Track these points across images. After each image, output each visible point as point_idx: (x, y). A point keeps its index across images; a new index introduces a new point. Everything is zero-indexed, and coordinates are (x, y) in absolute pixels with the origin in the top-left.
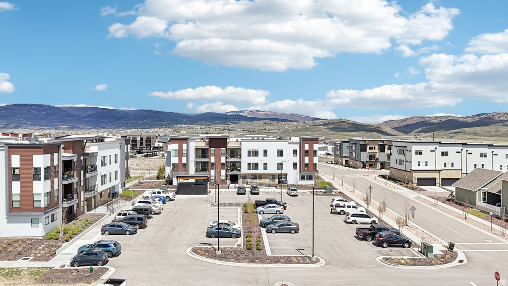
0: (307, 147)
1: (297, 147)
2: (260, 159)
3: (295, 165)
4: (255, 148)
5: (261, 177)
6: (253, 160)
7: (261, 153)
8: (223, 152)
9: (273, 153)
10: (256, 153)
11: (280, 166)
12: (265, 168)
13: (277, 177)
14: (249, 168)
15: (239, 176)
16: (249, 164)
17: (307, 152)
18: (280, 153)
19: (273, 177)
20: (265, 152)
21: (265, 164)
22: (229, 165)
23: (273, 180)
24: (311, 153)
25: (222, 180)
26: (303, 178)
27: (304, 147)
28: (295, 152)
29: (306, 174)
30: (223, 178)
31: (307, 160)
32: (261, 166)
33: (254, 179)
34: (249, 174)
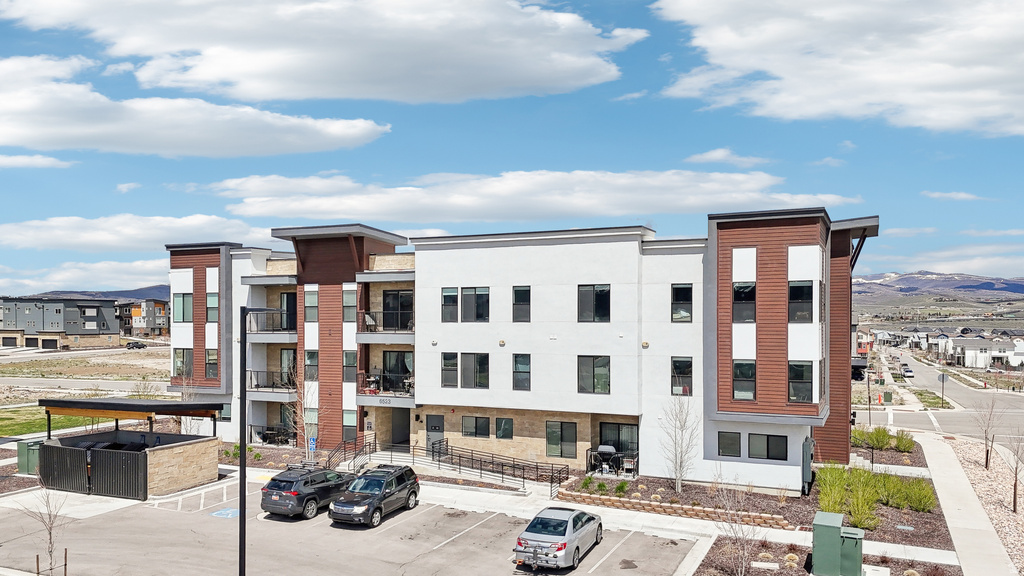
0: (744, 266)
1: (690, 269)
2: (496, 336)
3: (681, 370)
4: (476, 281)
5: (504, 424)
6: (466, 337)
7: (501, 304)
8: (352, 300)
9: (556, 303)
10: (478, 307)
11: (593, 372)
12: (521, 382)
13: (585, 428)
14: (448, 381)
15: (413, 416)
16: (449, 358)
17: (744, 296)
18: (596, 304)
19: (562, 430)
20: (522, 297)
21: (522, 359)
22: (377, 361)
23: (567, 447)
24: (772, 300)
25: (346, 429)
26: (727, 446)
27: (724, 266)
28: (682, 296)
29: (750, 424)
30: (351, 420)
31: (744, 342)
32: (501, 371)
33: (477, 433)
34: (454, 409)
